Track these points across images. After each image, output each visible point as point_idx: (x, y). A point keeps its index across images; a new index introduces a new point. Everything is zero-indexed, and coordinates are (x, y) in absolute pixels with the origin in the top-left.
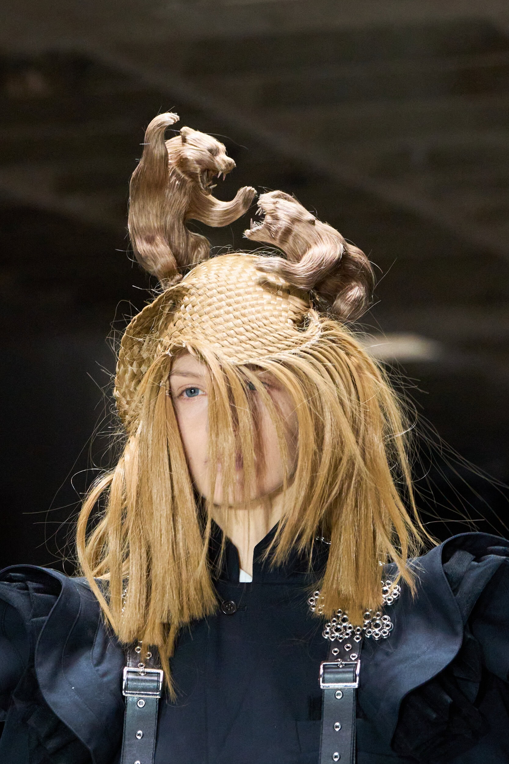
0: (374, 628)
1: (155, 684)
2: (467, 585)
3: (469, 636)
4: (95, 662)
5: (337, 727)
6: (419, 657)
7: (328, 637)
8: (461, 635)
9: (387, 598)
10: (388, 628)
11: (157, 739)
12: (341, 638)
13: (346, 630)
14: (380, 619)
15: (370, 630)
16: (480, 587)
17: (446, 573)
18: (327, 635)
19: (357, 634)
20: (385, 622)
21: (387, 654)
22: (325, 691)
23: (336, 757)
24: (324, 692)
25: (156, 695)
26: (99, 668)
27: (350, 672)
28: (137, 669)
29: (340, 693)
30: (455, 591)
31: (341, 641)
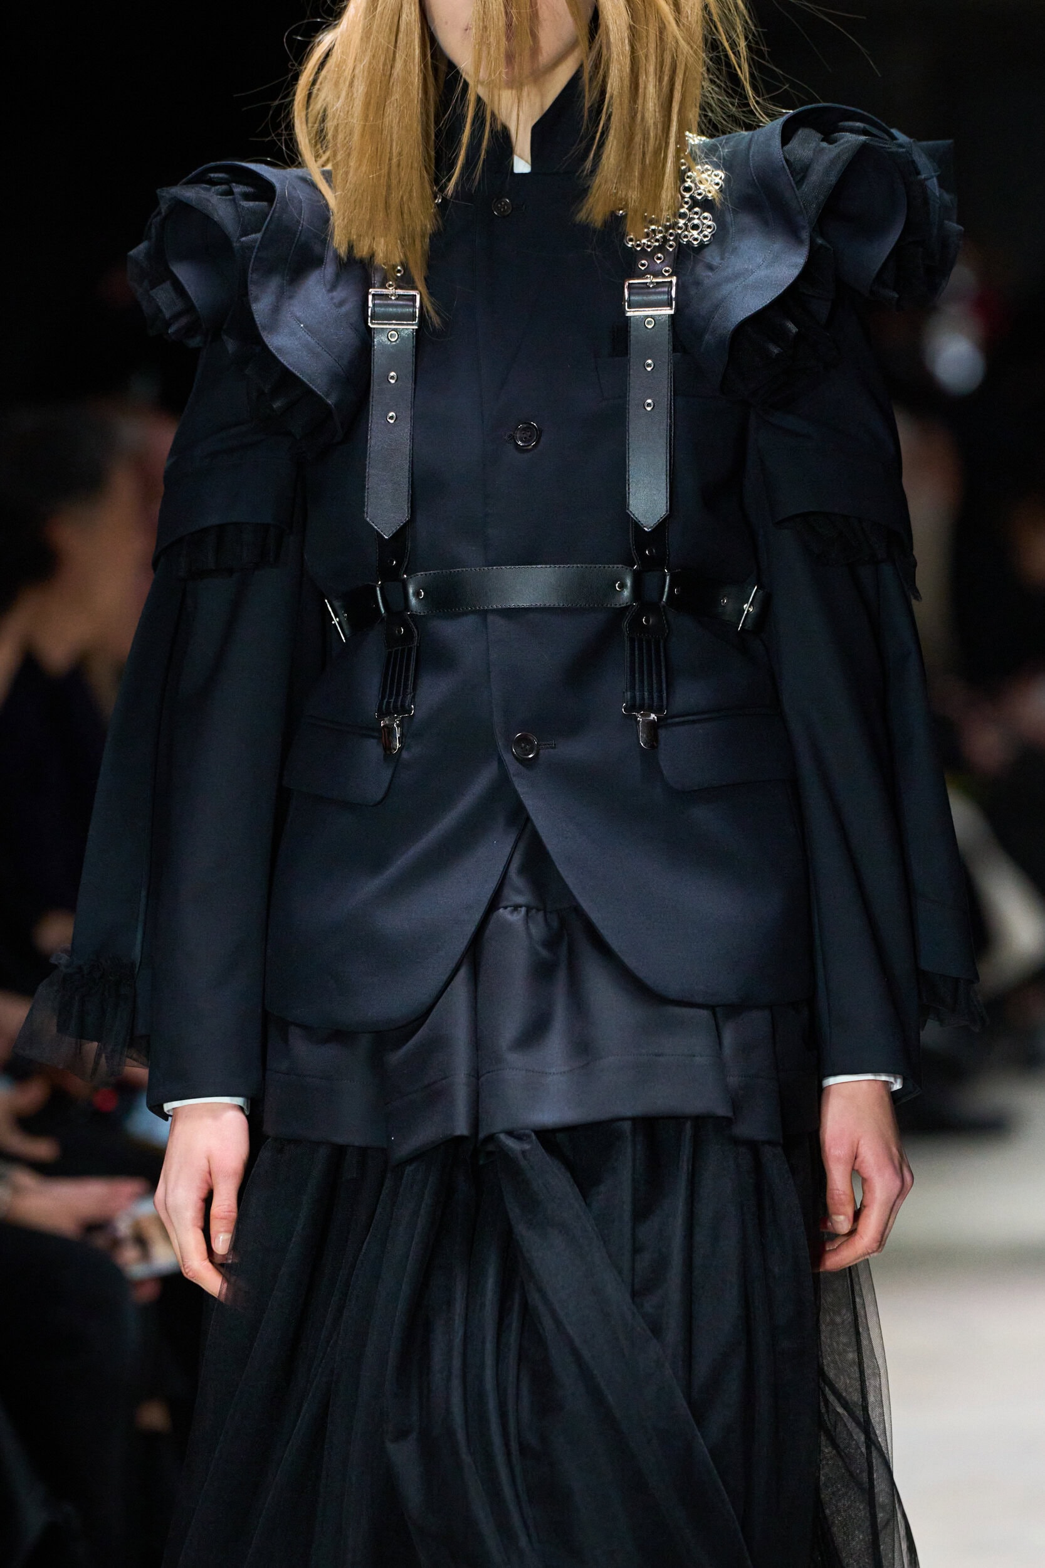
0: (691, 231)
1: (411, 310)
2: (815, 176)
3: (820, 241)
4: (328, 287)
5: (649, 365)
6: (753, 273)
7: (632, 245)
8: (807, 242)
9: (706, 190)
10: (709, 230)
11: (415, 384)
12: (649, 246)
13: (655, 235)
14: (699, 218)
15: (686, 233)
16: (833, 179)
17: (787, 161)
18: (631, 243)
19: (670, 240)
20: (705, 221)
21: (711, 268)
22: (632, 319)
23: (649, 405)
24: (630, 319)
25: (413, 325)
26: (335, 294)
27: (663, 293)
28: (386, 290)
29: (651, 321)
30: (799, 183)
31: (649, 250)
